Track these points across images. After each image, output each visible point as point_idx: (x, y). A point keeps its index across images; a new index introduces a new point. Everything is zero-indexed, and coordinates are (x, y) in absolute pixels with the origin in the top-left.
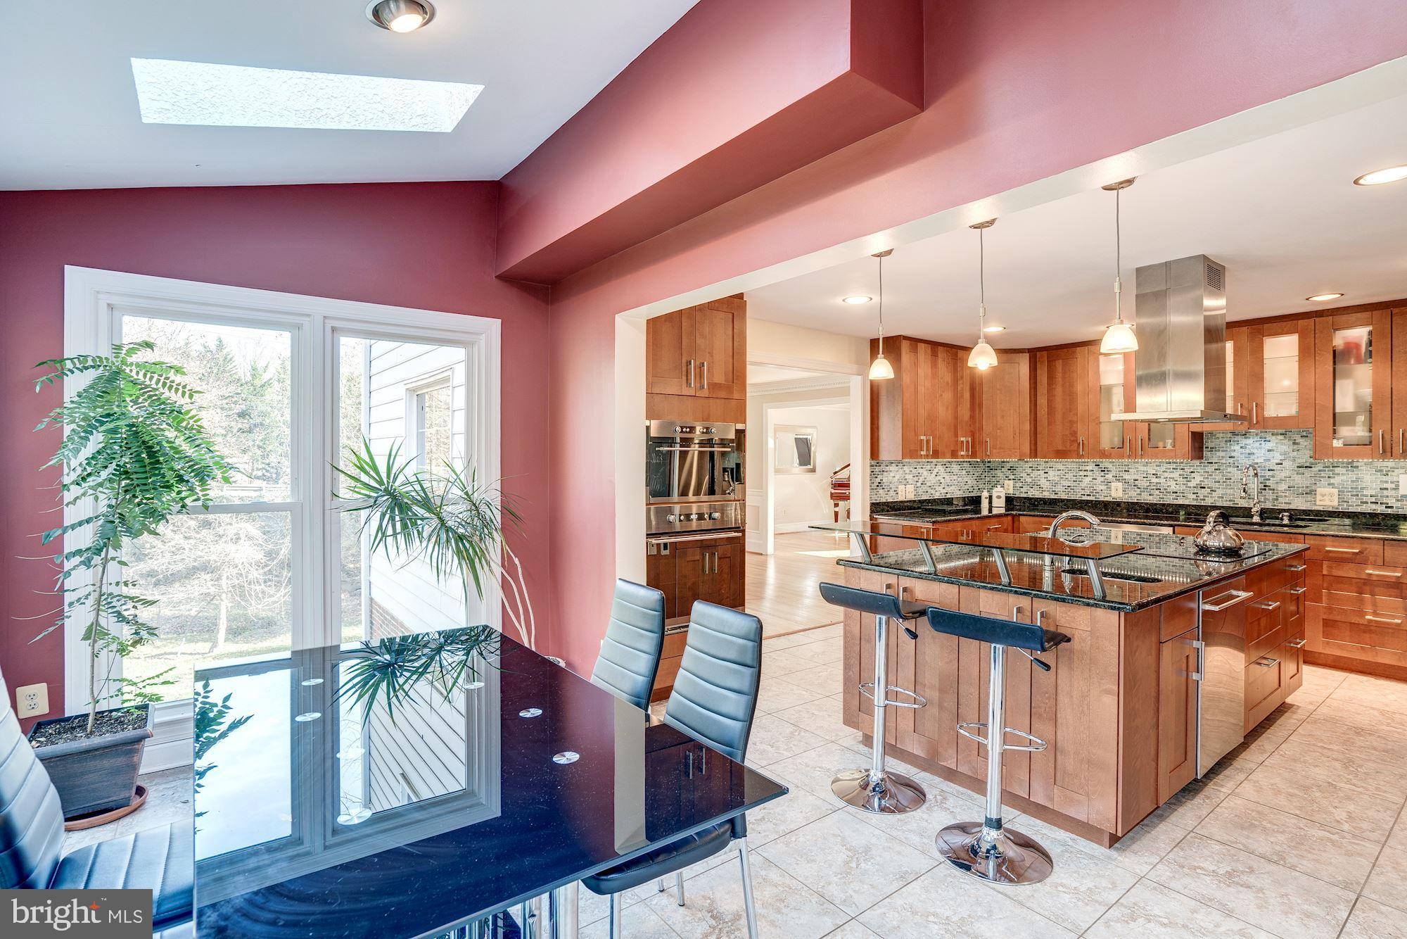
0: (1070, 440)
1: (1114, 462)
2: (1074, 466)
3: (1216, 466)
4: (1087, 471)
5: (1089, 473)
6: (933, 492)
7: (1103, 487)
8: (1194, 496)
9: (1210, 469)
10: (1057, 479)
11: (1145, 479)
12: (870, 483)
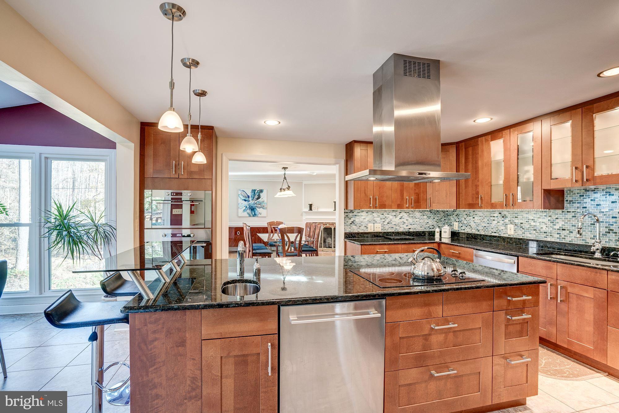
0: (476, 197)
1: (509, 211)
2: (488, 214)
3: (573, 214)
4: (494, 217)
5: (496, 219)
6: (398, 227)
7: (503, 228)
8: (558, 236)
9: (569, 216)
10: (479, 221)
11: (527, 223)
12: (345, 222)
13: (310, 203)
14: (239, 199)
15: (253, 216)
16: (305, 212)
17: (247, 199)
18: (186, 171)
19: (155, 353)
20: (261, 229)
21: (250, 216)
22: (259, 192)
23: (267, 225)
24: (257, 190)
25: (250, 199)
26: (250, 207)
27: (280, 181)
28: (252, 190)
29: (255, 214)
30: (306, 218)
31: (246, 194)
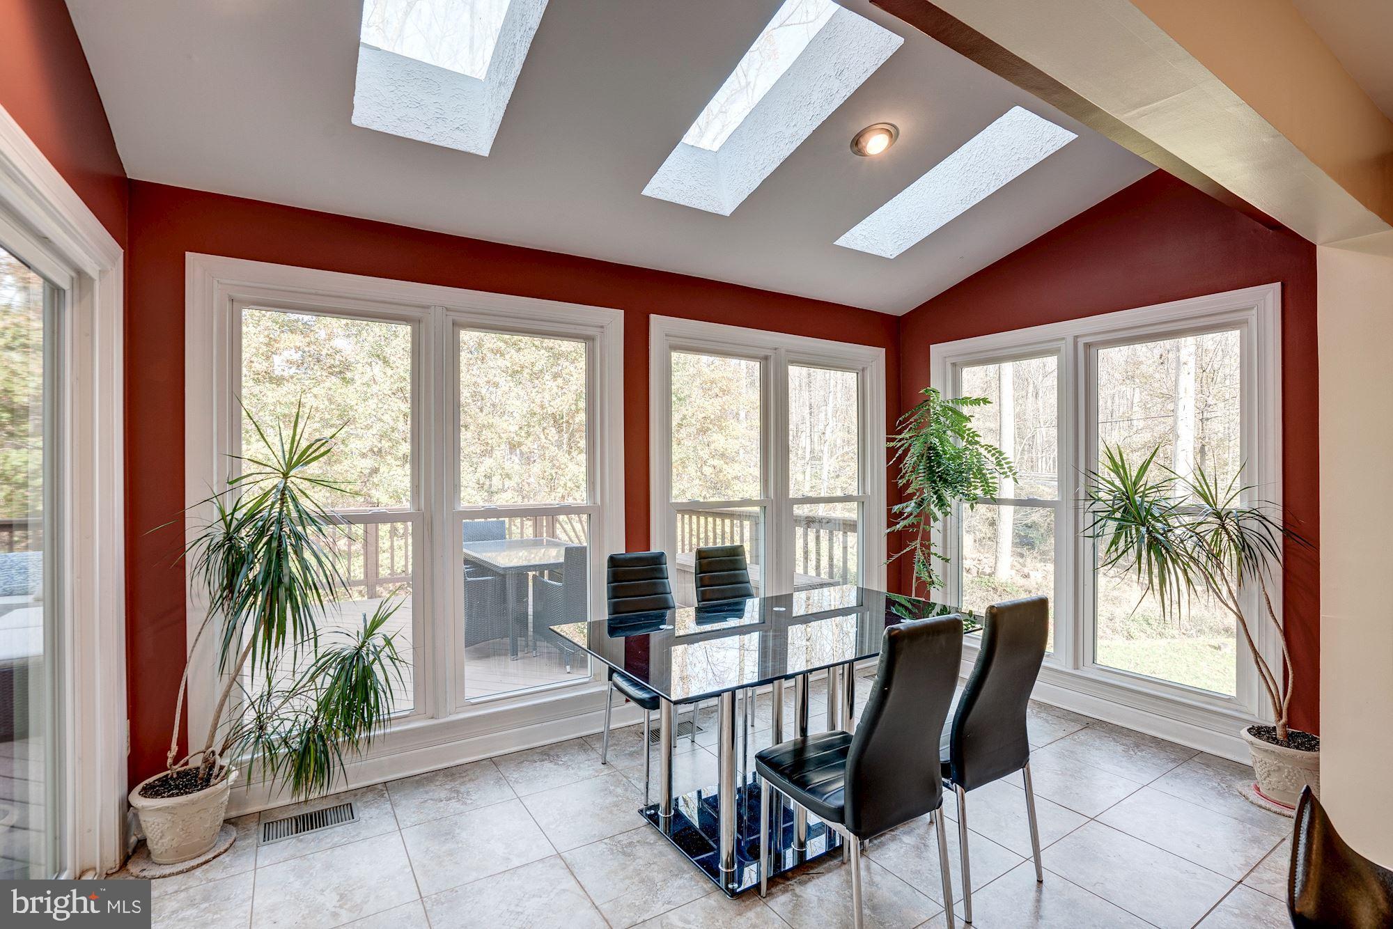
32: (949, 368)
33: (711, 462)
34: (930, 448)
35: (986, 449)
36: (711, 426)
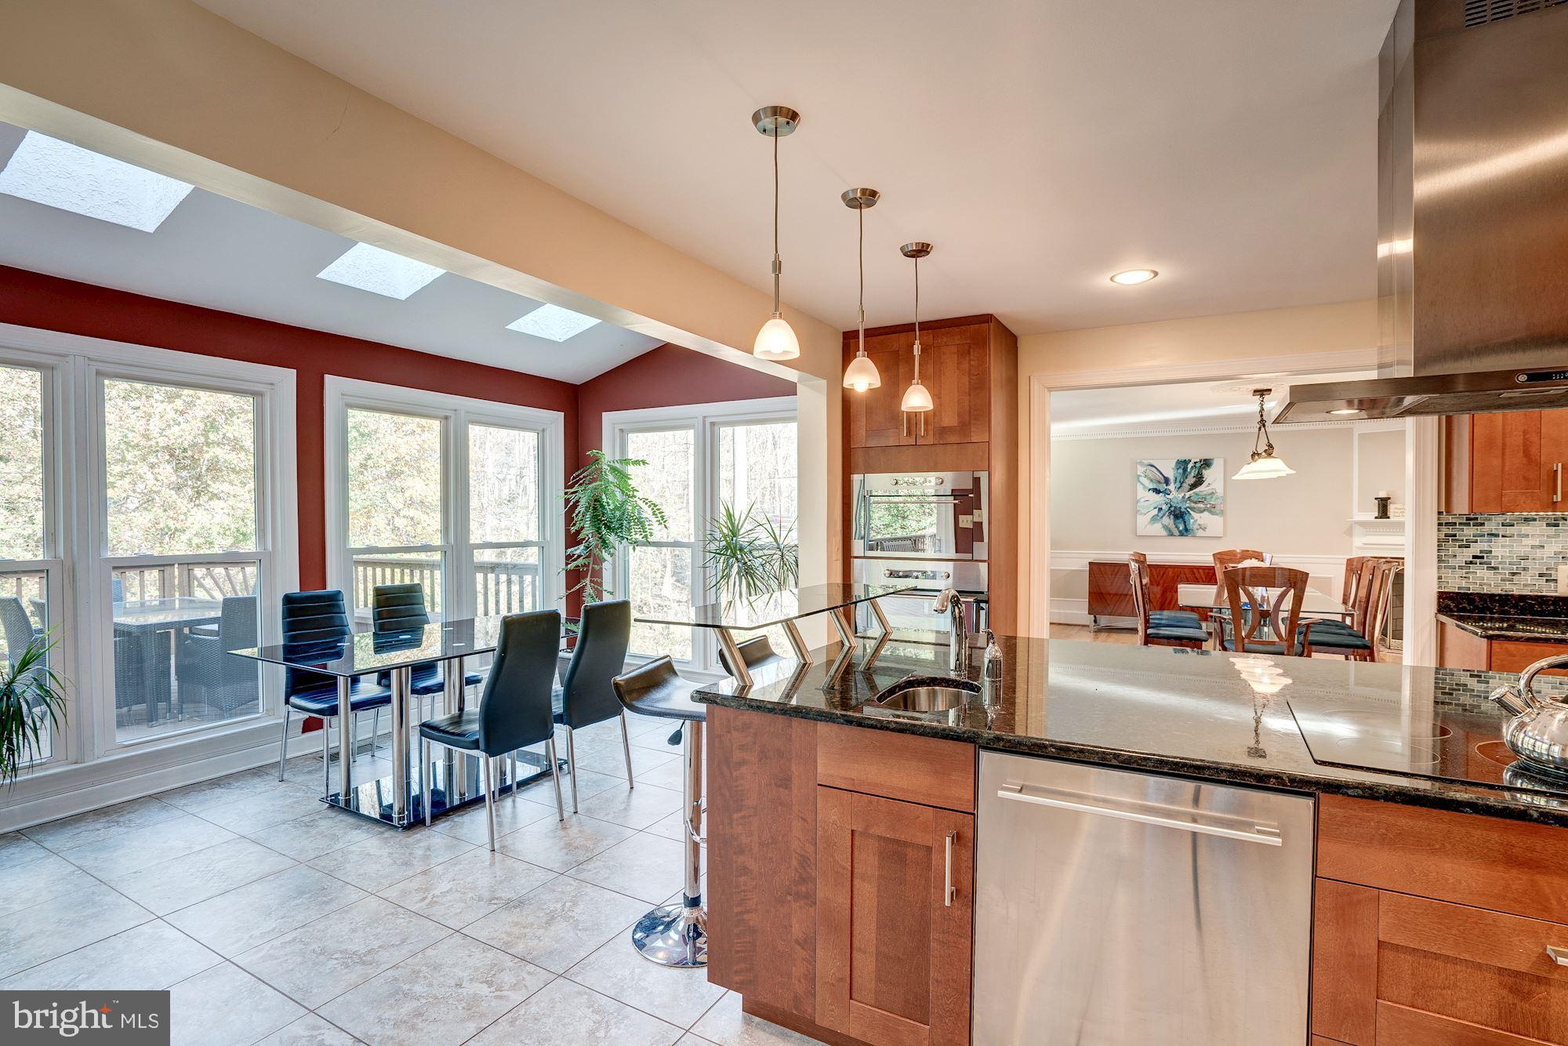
12: (1439, 556)
13: (1383, 495)
14: (1140, 487)
15: (1181, 534)
16: (1363, 524)
17: (1163, 487)
18: (930, 428)
19: (742, 788)
20: (1201, 571)
21: (1171, 534)
22: (1198, 465)
23: (1212, 559)
24: (1193, 461)
25: (1172, 487)
26: (1172, 509)
27: (1249, 430)
28: (1179, 462)
29: (1186, 530)
30: (1364, 544)
31: (1162, 474)
32: (617, 431)
33: (405, 512)
34: (596, 500)
35: (644, 501)
36: (406, 469)
